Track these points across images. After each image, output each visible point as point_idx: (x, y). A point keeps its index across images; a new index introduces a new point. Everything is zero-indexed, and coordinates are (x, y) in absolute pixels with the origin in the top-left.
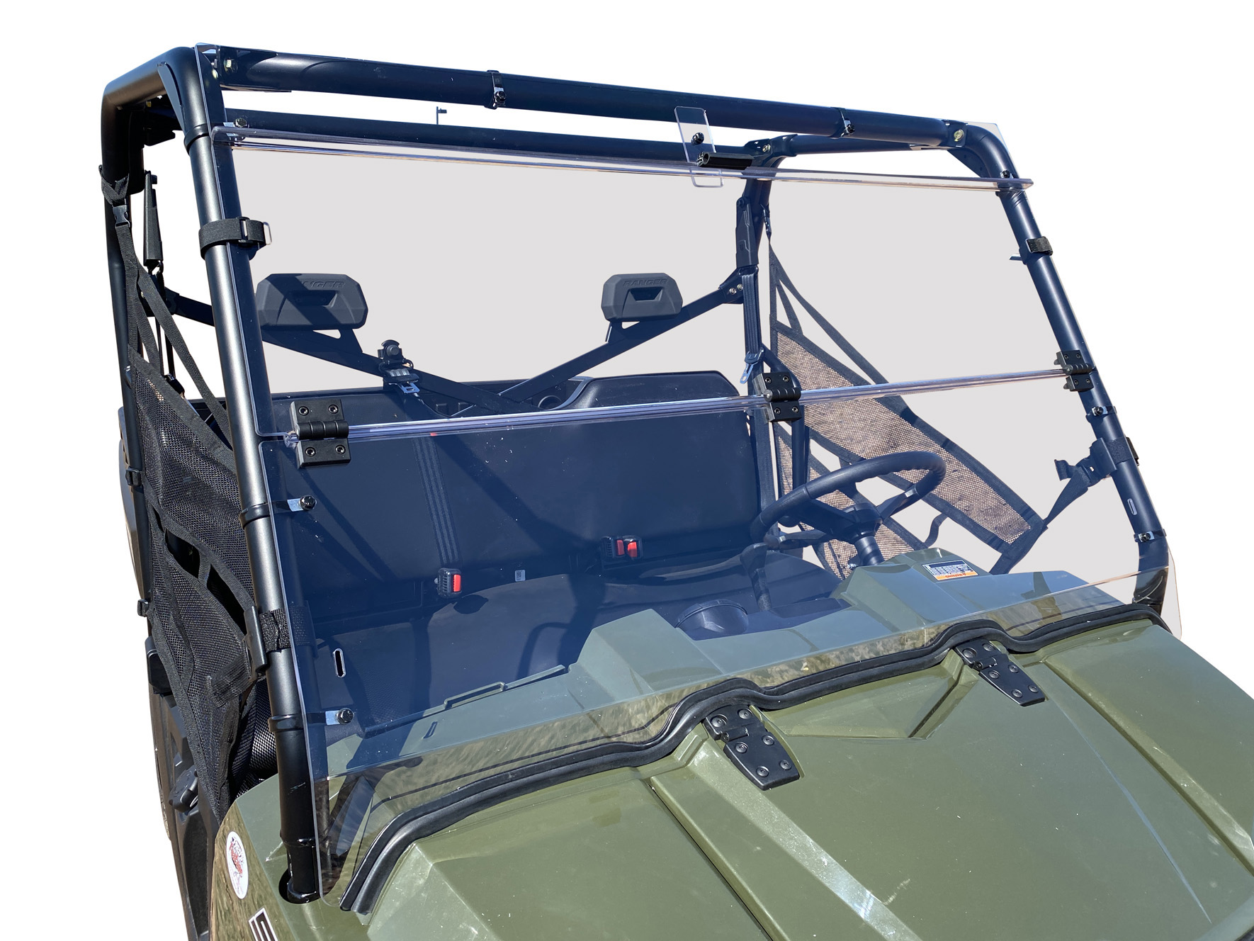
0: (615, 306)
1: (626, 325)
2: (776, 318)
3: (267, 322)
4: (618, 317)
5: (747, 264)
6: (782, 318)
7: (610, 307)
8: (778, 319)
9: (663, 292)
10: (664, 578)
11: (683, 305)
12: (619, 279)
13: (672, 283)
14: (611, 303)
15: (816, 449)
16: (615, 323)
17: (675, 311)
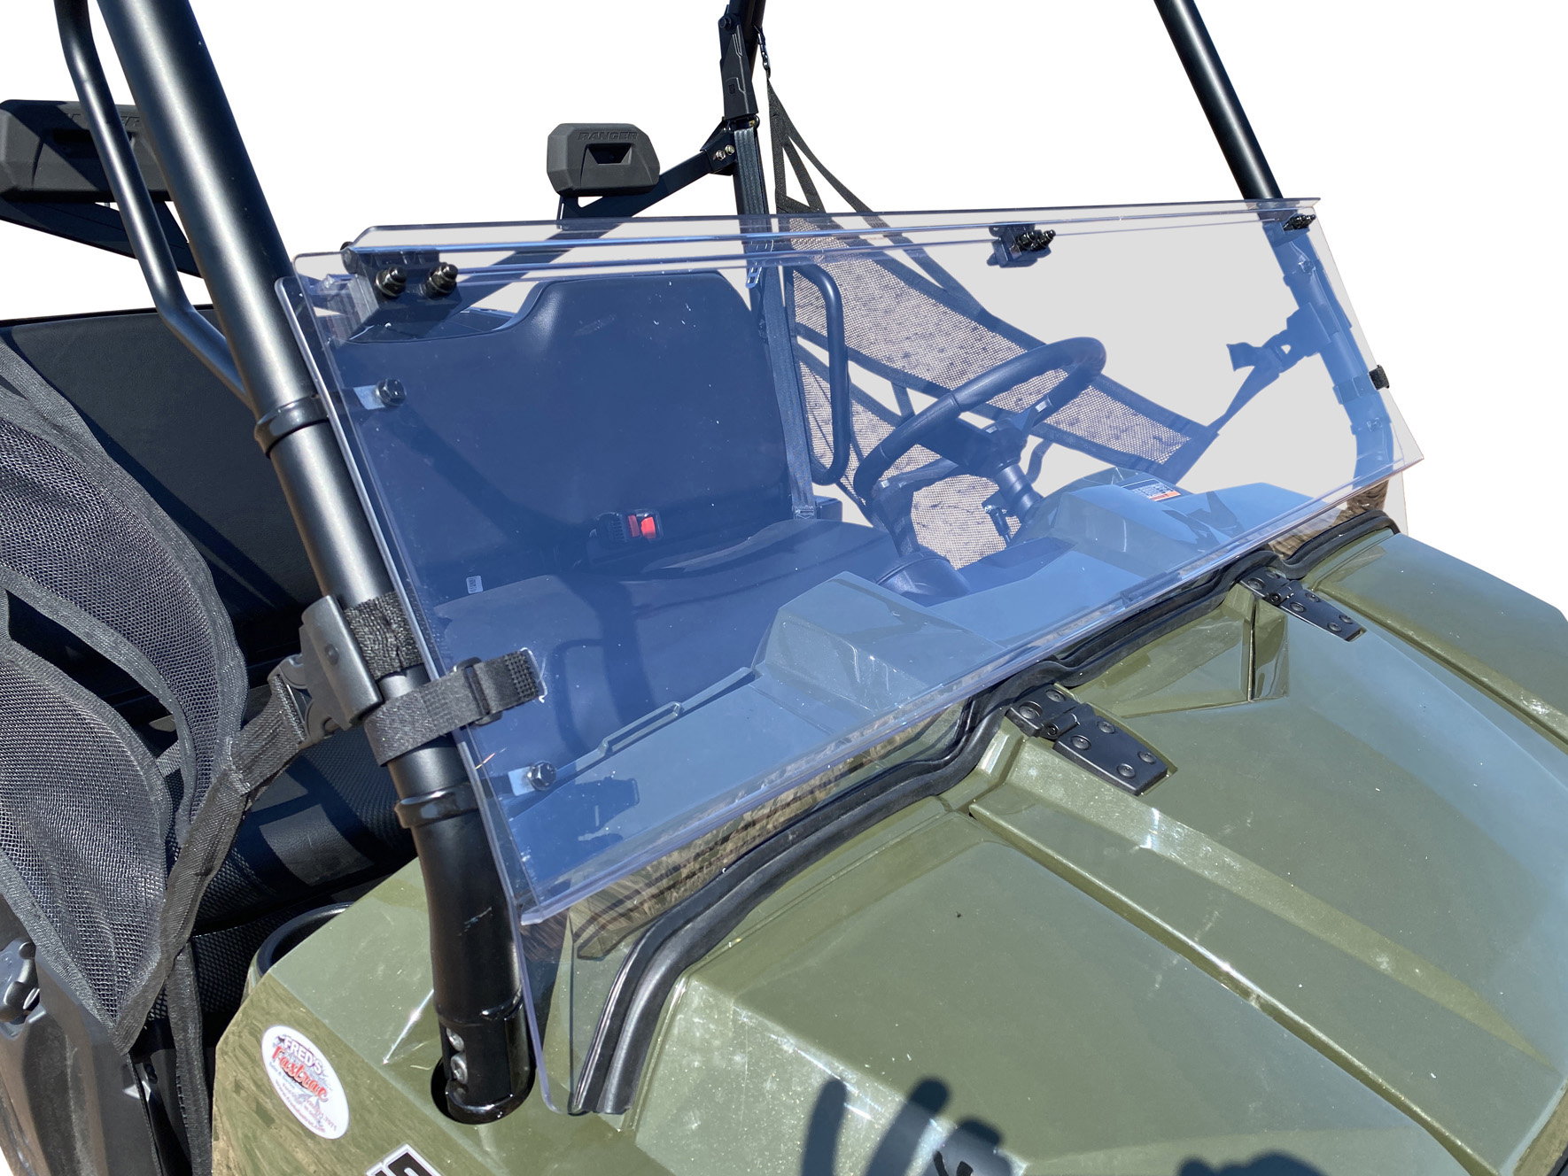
0: (570, 171)
1: (584, 202)
2: (786, 193)
3: (14, 183)
4: (576, 187)
5: (739, 112)
6: (795, 191)
7: (562, 171)
8: (789, 194)
9: (633, 152)
10: (681, 569)
11: (661, 172)
12: (572, 129)
13: (645, 139)
14: (563, 165)
15: (858, 376)
16: (568, 198)
17: (651, 182)
